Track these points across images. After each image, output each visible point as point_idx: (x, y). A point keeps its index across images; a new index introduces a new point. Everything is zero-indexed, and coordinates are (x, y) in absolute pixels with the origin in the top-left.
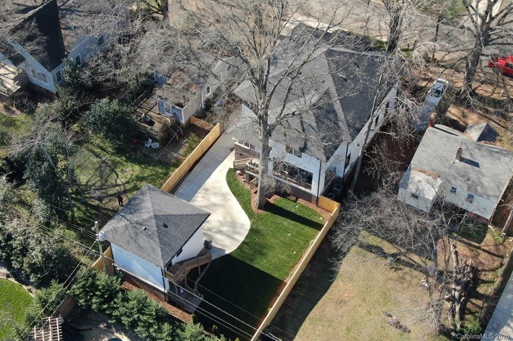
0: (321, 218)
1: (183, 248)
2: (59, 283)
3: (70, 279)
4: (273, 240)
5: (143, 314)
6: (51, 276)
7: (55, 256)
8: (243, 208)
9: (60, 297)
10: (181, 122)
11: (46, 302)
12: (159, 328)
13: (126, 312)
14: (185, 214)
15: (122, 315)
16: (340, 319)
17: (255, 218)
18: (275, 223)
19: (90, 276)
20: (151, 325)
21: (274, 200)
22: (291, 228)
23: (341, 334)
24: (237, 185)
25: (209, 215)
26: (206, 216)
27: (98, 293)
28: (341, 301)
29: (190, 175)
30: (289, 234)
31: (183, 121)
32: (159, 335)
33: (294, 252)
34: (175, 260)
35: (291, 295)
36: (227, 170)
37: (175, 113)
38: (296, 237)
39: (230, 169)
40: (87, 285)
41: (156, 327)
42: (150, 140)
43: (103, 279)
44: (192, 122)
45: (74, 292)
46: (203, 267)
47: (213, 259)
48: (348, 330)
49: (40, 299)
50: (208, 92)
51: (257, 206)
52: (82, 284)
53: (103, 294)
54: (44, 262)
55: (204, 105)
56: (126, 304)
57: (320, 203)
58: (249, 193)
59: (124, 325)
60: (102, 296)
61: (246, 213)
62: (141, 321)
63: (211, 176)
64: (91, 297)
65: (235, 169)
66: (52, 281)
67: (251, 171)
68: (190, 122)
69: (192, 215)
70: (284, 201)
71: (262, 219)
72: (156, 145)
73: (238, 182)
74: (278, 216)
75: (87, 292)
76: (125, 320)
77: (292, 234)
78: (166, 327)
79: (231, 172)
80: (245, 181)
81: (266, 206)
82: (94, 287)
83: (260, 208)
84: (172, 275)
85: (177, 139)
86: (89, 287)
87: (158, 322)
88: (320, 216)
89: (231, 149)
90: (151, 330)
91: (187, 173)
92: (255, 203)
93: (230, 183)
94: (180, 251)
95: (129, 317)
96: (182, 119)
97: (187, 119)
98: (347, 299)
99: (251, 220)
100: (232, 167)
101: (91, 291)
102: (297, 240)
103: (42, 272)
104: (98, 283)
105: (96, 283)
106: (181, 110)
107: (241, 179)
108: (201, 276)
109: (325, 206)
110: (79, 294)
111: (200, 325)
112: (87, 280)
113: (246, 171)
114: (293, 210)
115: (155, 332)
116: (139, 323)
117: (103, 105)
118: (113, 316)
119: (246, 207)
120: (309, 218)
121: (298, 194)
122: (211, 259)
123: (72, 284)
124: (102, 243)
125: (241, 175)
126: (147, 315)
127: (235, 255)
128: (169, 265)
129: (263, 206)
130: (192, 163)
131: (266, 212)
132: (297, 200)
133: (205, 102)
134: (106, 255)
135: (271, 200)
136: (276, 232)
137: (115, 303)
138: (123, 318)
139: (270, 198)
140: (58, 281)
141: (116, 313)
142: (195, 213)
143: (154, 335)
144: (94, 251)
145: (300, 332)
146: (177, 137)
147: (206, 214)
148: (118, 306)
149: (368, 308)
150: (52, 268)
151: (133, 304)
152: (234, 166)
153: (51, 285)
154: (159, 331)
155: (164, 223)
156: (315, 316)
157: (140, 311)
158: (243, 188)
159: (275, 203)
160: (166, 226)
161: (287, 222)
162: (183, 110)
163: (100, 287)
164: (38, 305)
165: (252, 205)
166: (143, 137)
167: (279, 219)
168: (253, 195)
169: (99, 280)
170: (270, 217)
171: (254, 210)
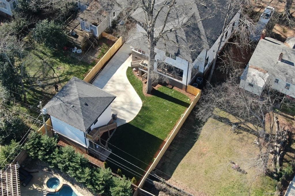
0: (189, 100)
1: (98, 119)
2: (17, 142)
3: (24, 139)
4: (157, 114)
5: (72, 162)
6: (11, 137)
7: (14, 124)
8: (138, 93)
9: (18, 151)
10: (96, 36)
11: (8, 154)
12: (83, 171)
13: (61, 160)
14: (99, 96)
15: (58, 163)
16: (200, 165)
17: (145, 100)
18: (159, 102)
19: (37, 137)
20: (77, 169)
21: (158, 87)
22: (169, 106)
23: (201, 175)
24: (133, 78)
25: (115, 97)
26: (113, 98)
27: (42, 148)
28: (202, 154)
29: (102, 71)
30: (168, 110)
31: (98, 35)
32: (83, 176)
33: (171, 122)
34: (93, 127)
35: (169, 149)
36: (127, 68)
37: (92, 30)
38: (172, 112)
39: (129, 67)
40: (35, 143)
41: (81, 171)
42: (76, 48)
43: (45, 139)
44: (103, 36)
45: (26, 148)
46: (111, 131)
47: (118, 126)
48: (206, 172)
49: (4, 152)
50: (114, 15)
51: (147, 91)
52: (31, 142)
53: (46, 149)
54: (7, 128)
55: (112, 24)
56: (60, 155)
57: (188, 90)
58: (141, 83)
59: (60, 169)
60: (45, 150)
61: (140, 96)
62: (71, 167)
63: (117, 72)
64: (38, 151)
65: (132, 68)
66: (12, 141)
67: (143, 69)
68: (102, 36)
69: (104, 97)
70: (164, 88)
71: (150, 100)
72: (80, 51)
73: (134, 76)
74: (160, 98)
75: (35, 148)
76: (60, 166)
77: (169, 110)
78: (87, 170)
79: (129, 69)
80: (138, 76)
81: (152, 92)
82: (40, 144)
83: (148, 93)
84: (91, 136)
85: (94, 47)
86: (36, 144)
87: (82, 167)
88: (188, 98)
89: (129, 54)
90: (77, 172)
91: (100, 70)
92: (145, 90)
93: (129, 77)
94: (97, 121)
95: (62, 164)
96: (97, 34)
97: (100, 34)
98: (205, 152)
99: (142, 101)
100: (130, 66)
101: (38, 147)
102: (173, 114)
103: (5, 135)
104: (42, 141)
105: (41, 142)
106: (96, 28)
107: (136, 74)
108: (110, 137)
109: (192, 92)
110: (30, 149)
111: (110, 169)
112: (35, 140)
113: (139, 69)
114: (170, 95)
115: (80, 173)
116: (69, 167)
117: (44, 24)
118: (52, 163)
119: (139, 92)
120: (181, 100)
121: (174, 84)
122: (116, 126)
123: (25, 142)
124: (44, 115)
125: (136, 71)
126: (75, 162)
127: (132, 124)
128: (89, 130)
129: (150, 92)
130: (103, 63)
131: (152, 96)
132: (173, 88)
133: (112, 22)
134: (47, 123)
135: (156, 88)
136: (159, 109)
137: (54, 155)
138: (59, 165)
139: (155, 86)
140: (16, 140)
141: (54, 161)
142: (106, 96)
143: (79, 175)
144: (39, 121)
145: (175, 173)
146: (94, 46)
147: (113, 97)
148: (56, 156)
149: (219, 158)
150: (11, 132)
151: (65, 156)
152: (132, 65)
153: (11, 143)
154: (83, 172)
155: (86, 103)
156: (184, 163)
157: (70, 160)
158: (137, 80)
159: (158, 90)
160: (86, 105)
161: (166, 102)
162: (97, 27)
163: (44, 145)
164: (3, 156)
165: (143, 91)
166: (70, 45)
167: (161, 100)
168: (144, 84)
169: (43, 140)
170: (155, 99)
171: (145, 94)
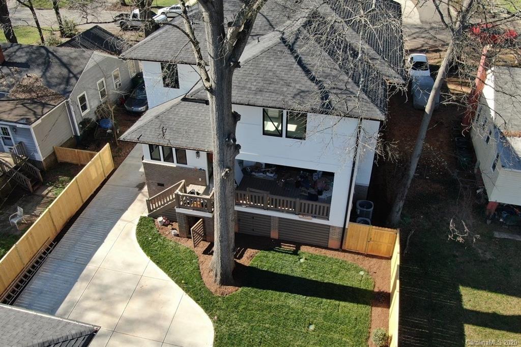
0: (362, 273)
8: (187, 291)
17: (220, 309)
18: (270, 307)
21: (250, 258)
22: (309, 310)
29: (57, 248)
30: (312, 327)
31: (41, 157)
36: (137, 222)
37: (21, 143)
38: (329, 329)
39: (142, 219)
44: (60, 159)
51: (219, 278)
55: (81, 129)
57: (349, 244)
58: (192, 256)
61: (197, 301)
63: (106, 241)
65: (153, 216)
68: (56, 159)
70: (270, 254)
71: (236, 307)
74: (270, 292)
80: (177, 235)
81: (238, 275)
83: (224, 282)
88: (358, 270)
89: (138, 187)
92: (212, 274)
93: (145, 245)
97: (49, 152)
99: (211, 316)
100: (146, 214)
113: (178, 210)
114: (298, 273)
119: (192, 286)
121: (298, 237)
125: (167, 226)
129: (231, 277)
131: (240, 289)
132: (298, 248)
133: (81, 123)
135: (245, 261)
139: (241, 256)
146: (30, 185)
152: (150, 210)
159: (255, 265)
161: (295, 301)
162: (32, 127)
165: (204, 279)
168: (203, 258)
170: (252, 297)
171: (213, 290)
